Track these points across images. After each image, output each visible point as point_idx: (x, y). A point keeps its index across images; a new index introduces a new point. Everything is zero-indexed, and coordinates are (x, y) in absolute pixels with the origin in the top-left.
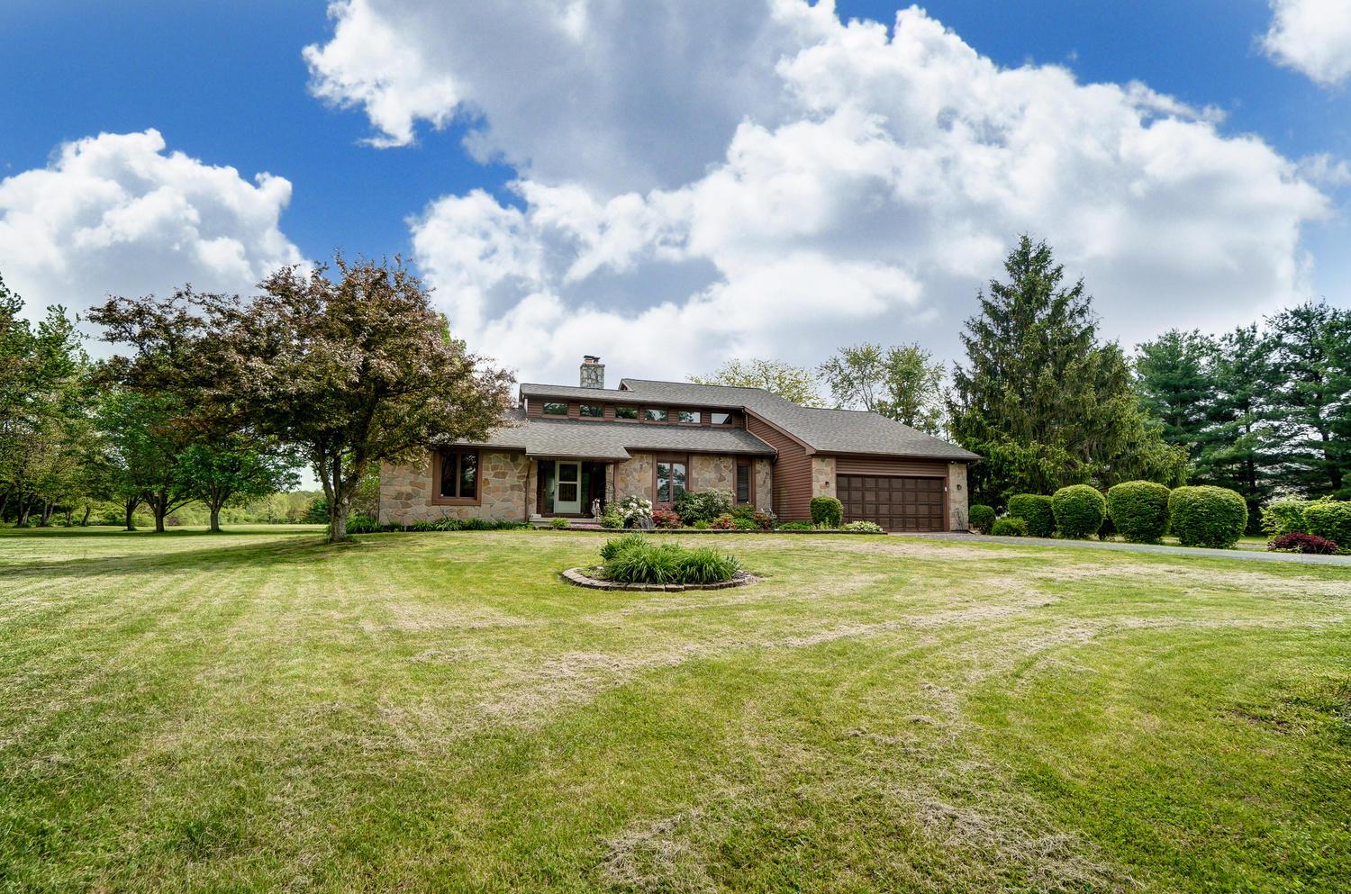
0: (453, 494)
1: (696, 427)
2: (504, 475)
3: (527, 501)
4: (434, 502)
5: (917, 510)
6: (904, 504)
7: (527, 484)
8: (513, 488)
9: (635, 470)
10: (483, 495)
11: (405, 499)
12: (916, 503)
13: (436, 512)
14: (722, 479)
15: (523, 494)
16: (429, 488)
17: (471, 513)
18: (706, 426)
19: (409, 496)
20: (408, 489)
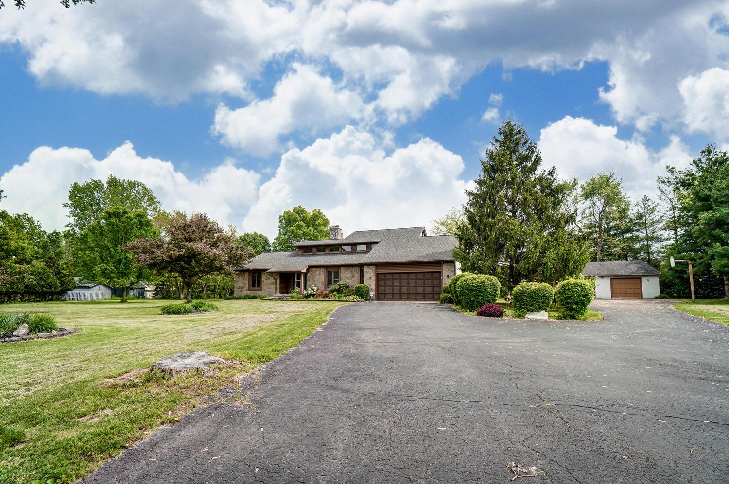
0: (255, 287)
1: (349, 253)
2: (269, 279)
3: (276, 289)
4: (249, 289)
5: (425, 289)
6: (416, 286)
7: (276, 282)
8: (271, 284)
9: (317, 274)
10: (263, 287)
11: (241, 288)
12: (424, 286)
13: (249, 292)
14: (353, 277)
15: (274, 286)
16: (247, 285)
17: (259, 293)
18: (354, 252)
19: (242, 288)
20: (242, 285)
